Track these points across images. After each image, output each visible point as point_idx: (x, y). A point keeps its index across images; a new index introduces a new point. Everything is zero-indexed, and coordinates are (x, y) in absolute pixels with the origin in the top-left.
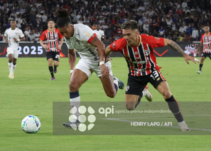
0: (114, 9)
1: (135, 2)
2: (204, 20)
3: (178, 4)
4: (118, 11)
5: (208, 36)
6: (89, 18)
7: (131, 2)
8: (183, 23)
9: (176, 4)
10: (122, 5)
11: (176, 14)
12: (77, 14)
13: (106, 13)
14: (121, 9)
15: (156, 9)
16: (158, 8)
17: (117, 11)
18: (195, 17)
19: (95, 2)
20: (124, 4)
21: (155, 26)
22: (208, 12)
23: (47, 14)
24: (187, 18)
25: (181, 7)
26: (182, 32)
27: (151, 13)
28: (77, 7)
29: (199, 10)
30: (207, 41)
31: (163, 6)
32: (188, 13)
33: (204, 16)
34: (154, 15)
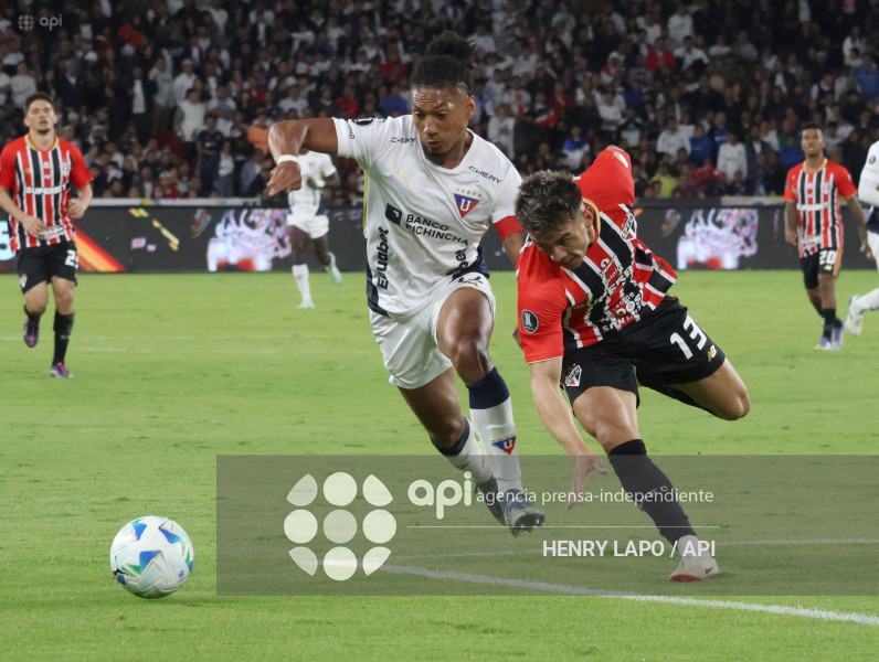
0: (350, 47)
1: (450, 11)
2: (770, 97)
3: (650, 24)
4: (371, 53)
5: (819, 175)
6: (234, 87)
7: (432, 15)
8: (674, 111)
9: (641, 21)
10: (390, 29)
11: (643, 70)
12: (177, 70)
13: (312, 63)
14: (385, 43)
15: (549, 48)
16: (556, 40)
17: (364, 53)
18: (729, 84)
19: (260, 14)
20: (397, 21)
21: (545, 124)
22: (792, 58)
23: (32, 72)
24: (692, 87)
25: (665, 36)
26: (673, 151)
27: (527, 66)
28: (176, 34)
29: (748, 50)
30: (813, 195)
31: (582, 32)
32: (698, 64)
33: (772, 79)
34: (541, 75)
